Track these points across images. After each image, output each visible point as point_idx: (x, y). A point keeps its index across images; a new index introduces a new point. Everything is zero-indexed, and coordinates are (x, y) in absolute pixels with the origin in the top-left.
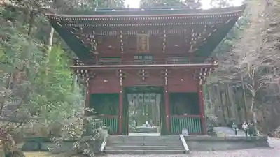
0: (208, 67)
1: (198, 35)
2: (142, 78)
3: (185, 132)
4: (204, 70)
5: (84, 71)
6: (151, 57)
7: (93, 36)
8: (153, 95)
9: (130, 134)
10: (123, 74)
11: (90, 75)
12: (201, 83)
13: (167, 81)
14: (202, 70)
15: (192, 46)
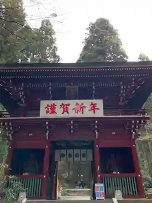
0: (140, 119)
2: (70, 131)
4: (135, 122)
5: (8, 124)
7: (22, 88)
8: (83, 151)
10: (50, 127)
12: (133, 138)
13: (97, 133)
14: (133, 122)
15: (122, 98)
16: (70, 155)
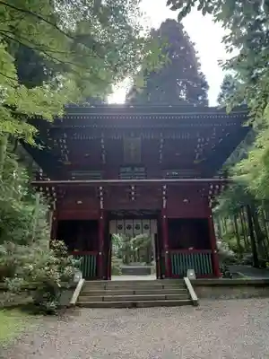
0: (220, 183)
1: (205, 141)
2: (130, 198)
3: (191, 273)
4: (214, 187)
5: (50, 189)
6: (143, 169)
7: (64, 141)
8: (146, 222)
9: (114, 278)
10: (104, 193)
11: (57, 194)
12: (210, 206)
13: (165, 202)
14: (212, 187)
15: (198, 154)
16: (129, 227)
